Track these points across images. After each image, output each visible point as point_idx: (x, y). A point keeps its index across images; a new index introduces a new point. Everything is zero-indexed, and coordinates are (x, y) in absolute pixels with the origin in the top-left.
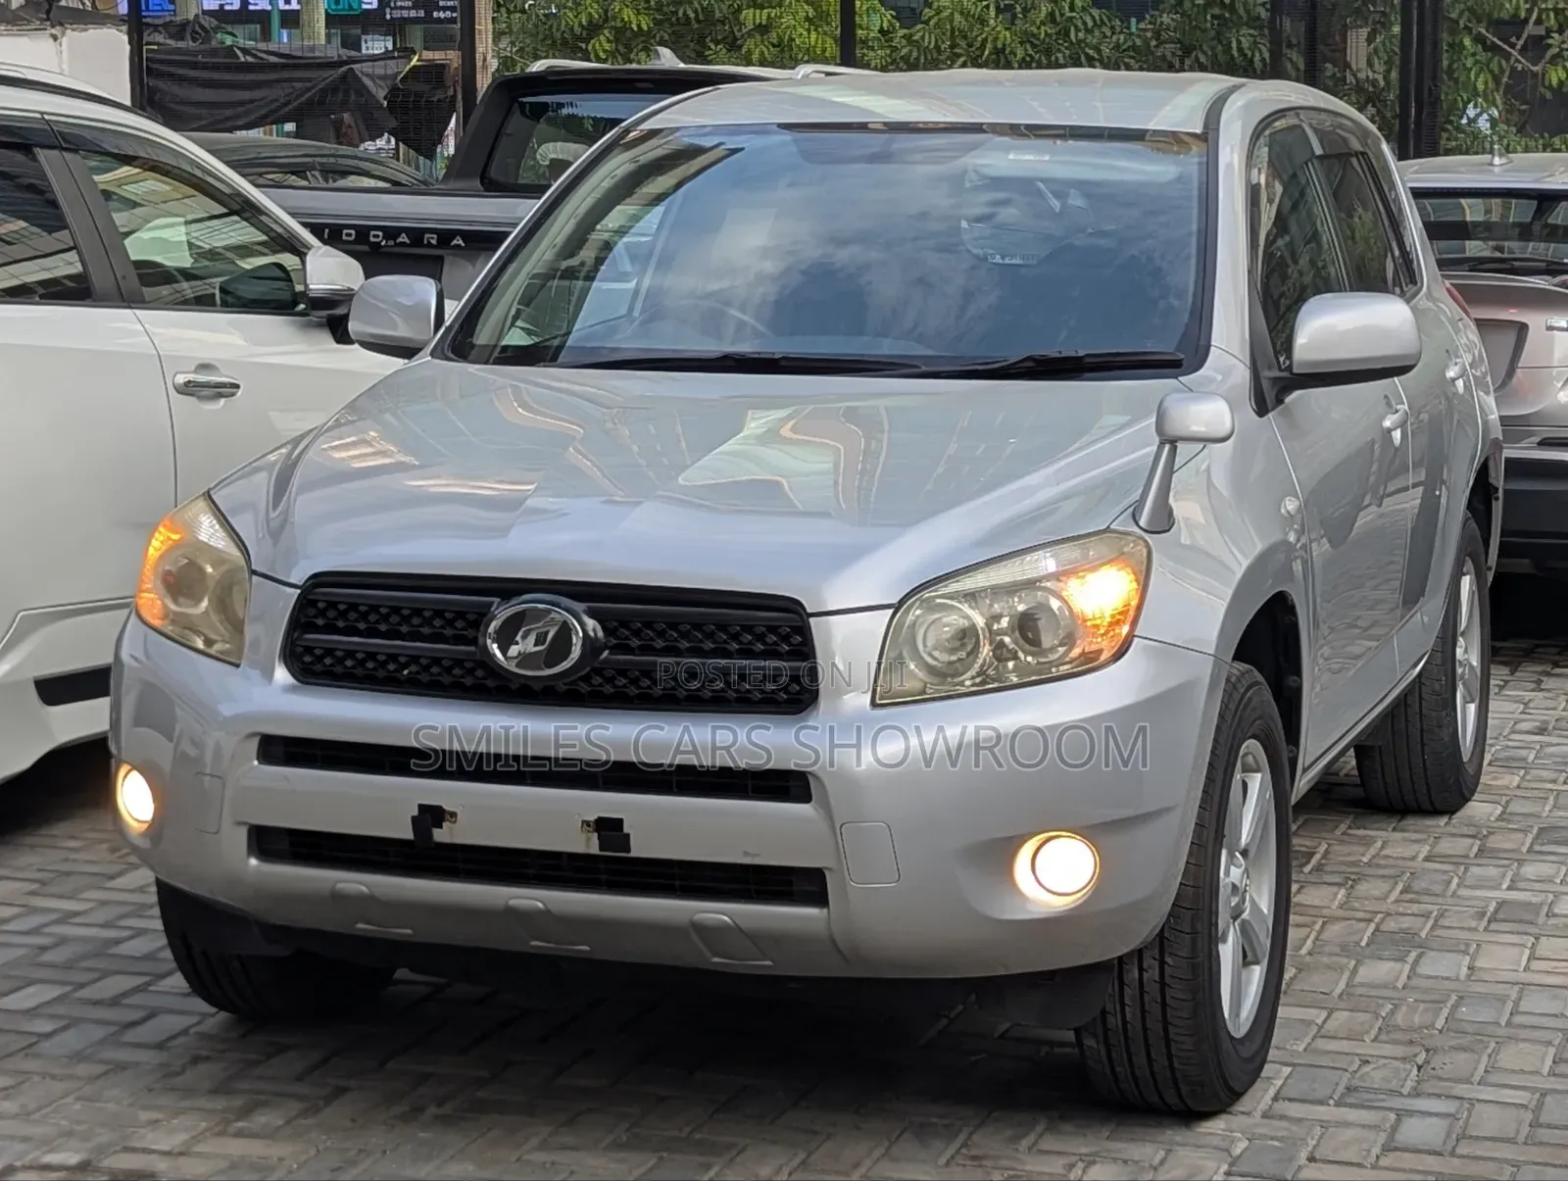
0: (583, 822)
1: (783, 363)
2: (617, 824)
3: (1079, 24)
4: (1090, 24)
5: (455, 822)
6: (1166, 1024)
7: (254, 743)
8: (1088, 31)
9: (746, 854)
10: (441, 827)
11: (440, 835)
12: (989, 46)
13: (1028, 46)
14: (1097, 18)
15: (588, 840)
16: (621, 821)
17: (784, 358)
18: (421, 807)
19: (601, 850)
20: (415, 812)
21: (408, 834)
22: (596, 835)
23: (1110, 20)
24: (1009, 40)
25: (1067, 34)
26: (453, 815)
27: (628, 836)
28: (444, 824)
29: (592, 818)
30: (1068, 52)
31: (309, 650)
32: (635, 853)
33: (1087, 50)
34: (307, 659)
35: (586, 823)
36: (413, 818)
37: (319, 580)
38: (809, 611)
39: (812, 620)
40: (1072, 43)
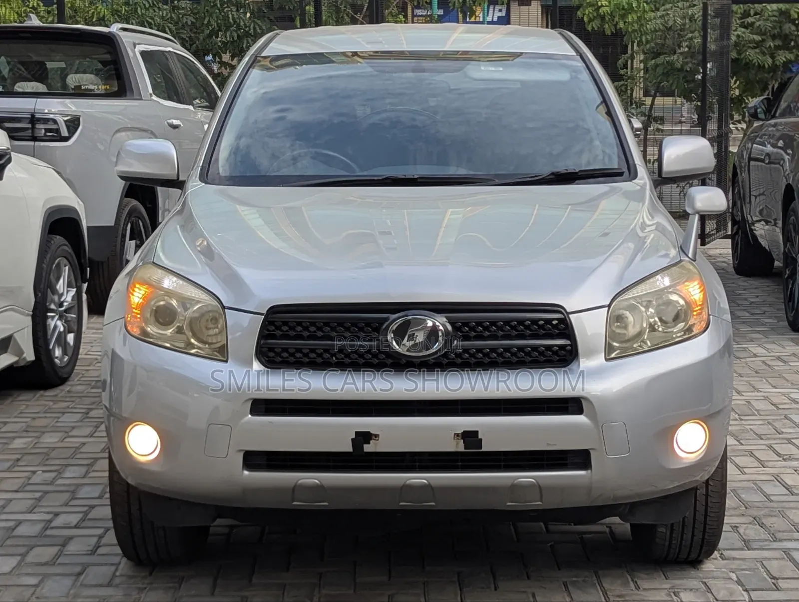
0: (455, 434)
1: (419, 180)
2: (476, 433)
3: (142, 5)
4: (147, 6)
5: (378, 440)
6: (706, 516)
7: (249, 404)
8: (147, 9)
9: (548, 444)
10: (369, 443)
11: (367, 448)
12: (95, 16)
13: (116, 17)
14: (151, 3)
15: (457, 444)
16: (477, 432)
17: (420, 178)
18: (356, 433)
19: (465, 449)
20: (354, 436)
21: (349, 449)
22: (462, 440)
23: (158, 4)
24: (106, 14)
25: (136, 11)
26: (377, 436)
27: (481, 439)
28: (371, 441)
29: (460, 432)
30: (137, 21)
31: (271, 349)
32: (485, 448)
33: (148, 19)
34: (271, 354)
35: (458, 435)
36: (352, 440)
37: (274, 310)
38: (568, 310)
39: (571, 316)
40: (139, 16)
